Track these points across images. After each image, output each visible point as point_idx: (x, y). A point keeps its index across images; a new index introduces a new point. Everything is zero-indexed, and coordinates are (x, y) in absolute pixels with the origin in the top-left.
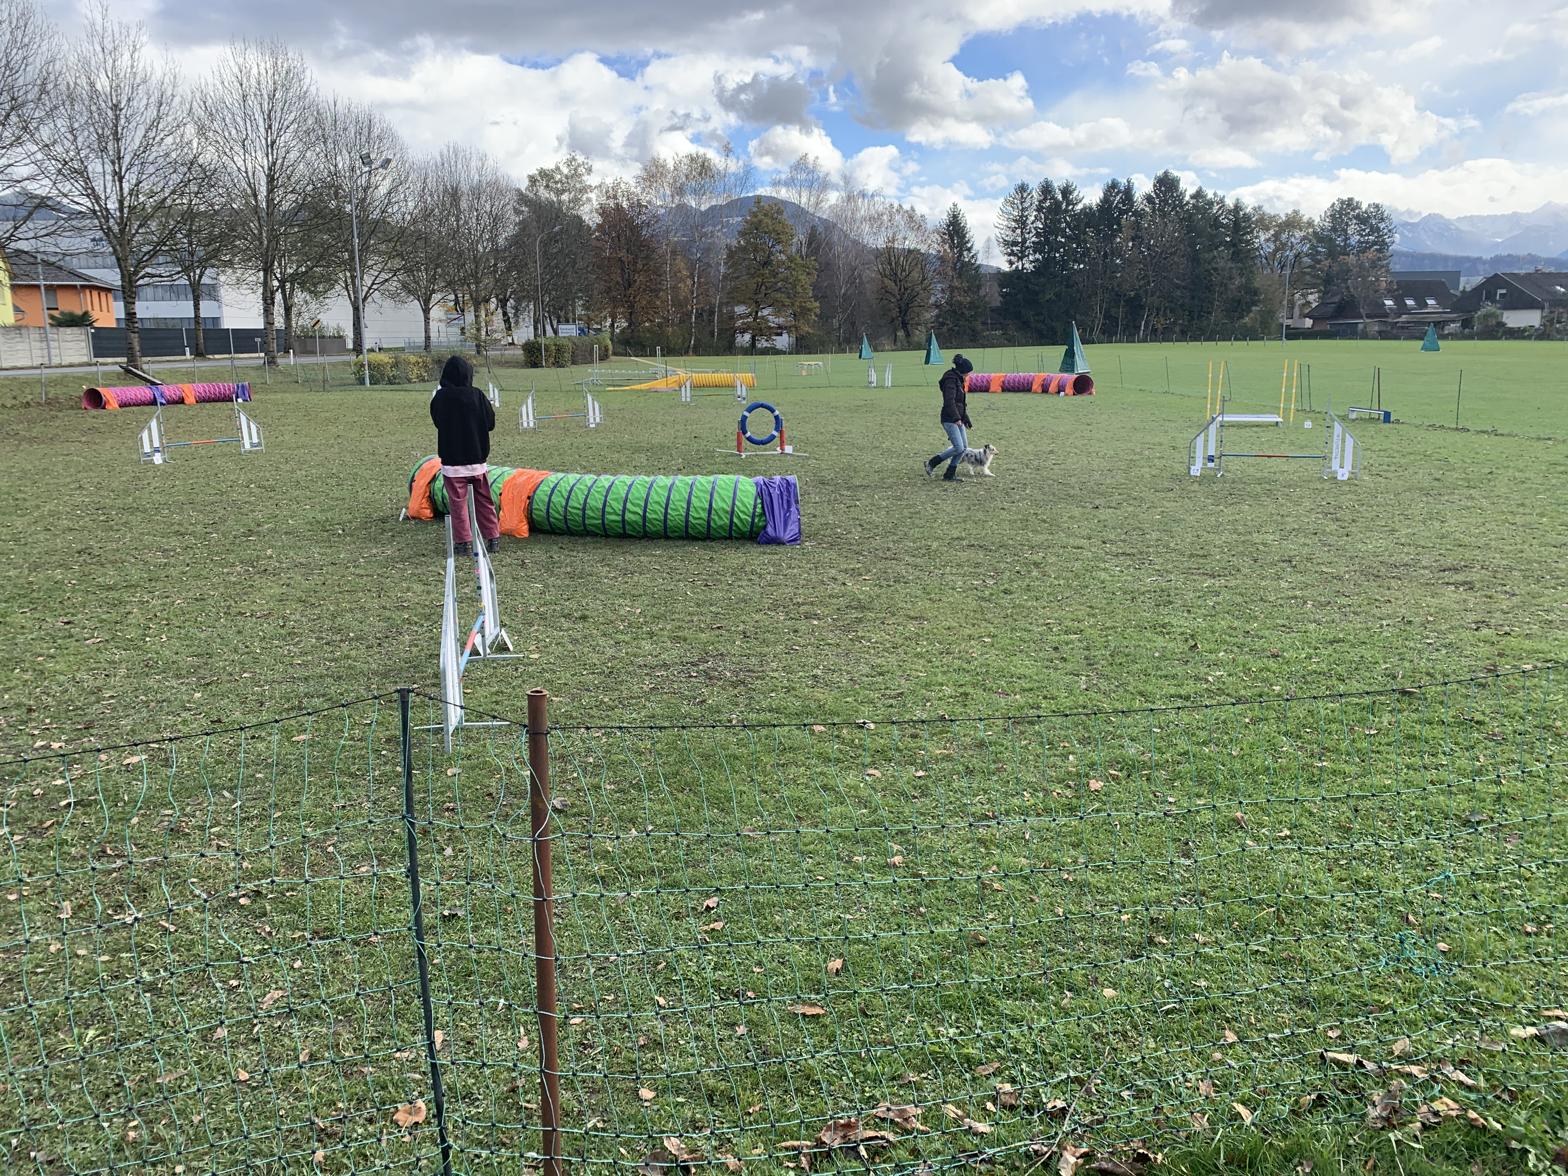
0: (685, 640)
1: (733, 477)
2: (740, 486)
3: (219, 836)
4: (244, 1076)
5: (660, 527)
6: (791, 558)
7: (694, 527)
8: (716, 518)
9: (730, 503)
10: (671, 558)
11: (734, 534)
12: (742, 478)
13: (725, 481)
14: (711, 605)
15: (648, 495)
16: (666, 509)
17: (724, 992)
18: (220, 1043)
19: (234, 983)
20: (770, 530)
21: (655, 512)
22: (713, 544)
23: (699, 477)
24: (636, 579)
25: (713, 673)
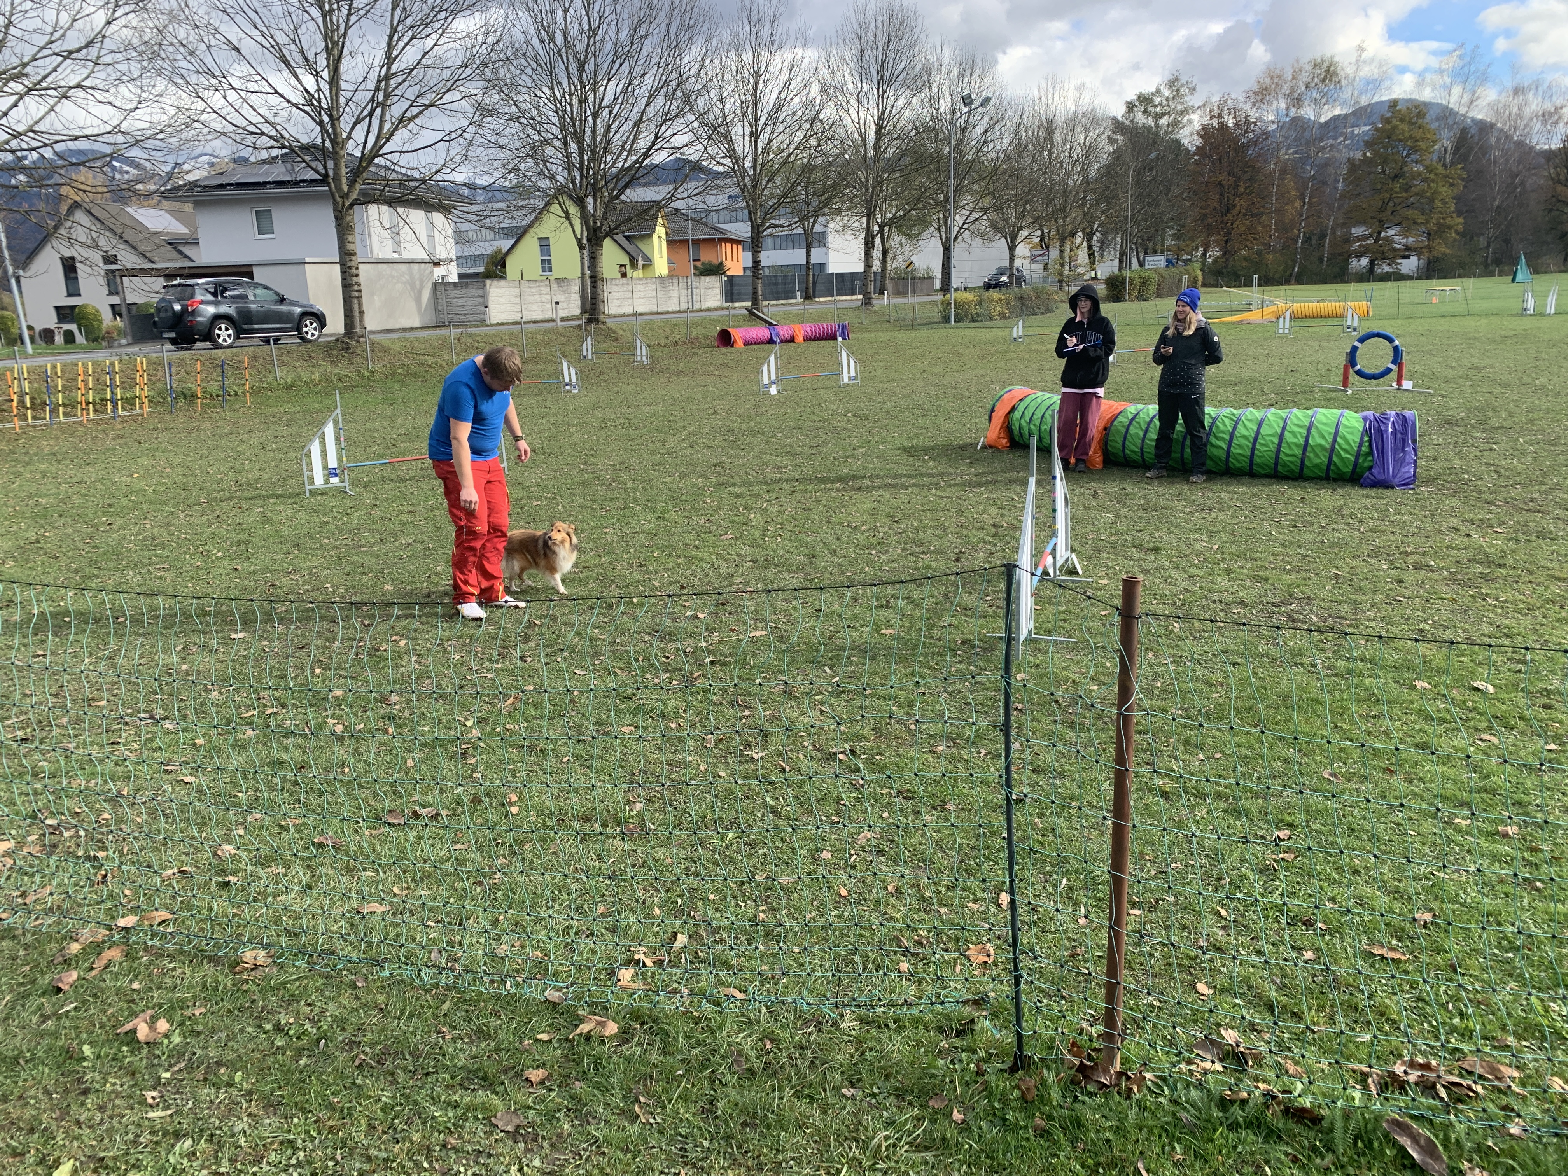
0: (1267, 580)
1: (1337, 412)
2: (1344, 421)
3: (822, 703)
4: (844, 892)
5: (1245, 463)
6: (1401, 503)
7: (1285, 465)
8: (1311, 455)
9: (1330, 439)
10: (1255, 496)
11: (1332, 475)
12: (1348, 413)
13: (1326, 416)
14: (1299, 547)
15: (1235, 428)
16: (1254, 443)
17: (1293, 919)
18: (826, 863)
19: (835, 819)
20: (1375, 471)
21: (1240, 446)
22: (1306, 484)
23: (1295, 411)
24: (1214, 515)
25: (1296, 616)
